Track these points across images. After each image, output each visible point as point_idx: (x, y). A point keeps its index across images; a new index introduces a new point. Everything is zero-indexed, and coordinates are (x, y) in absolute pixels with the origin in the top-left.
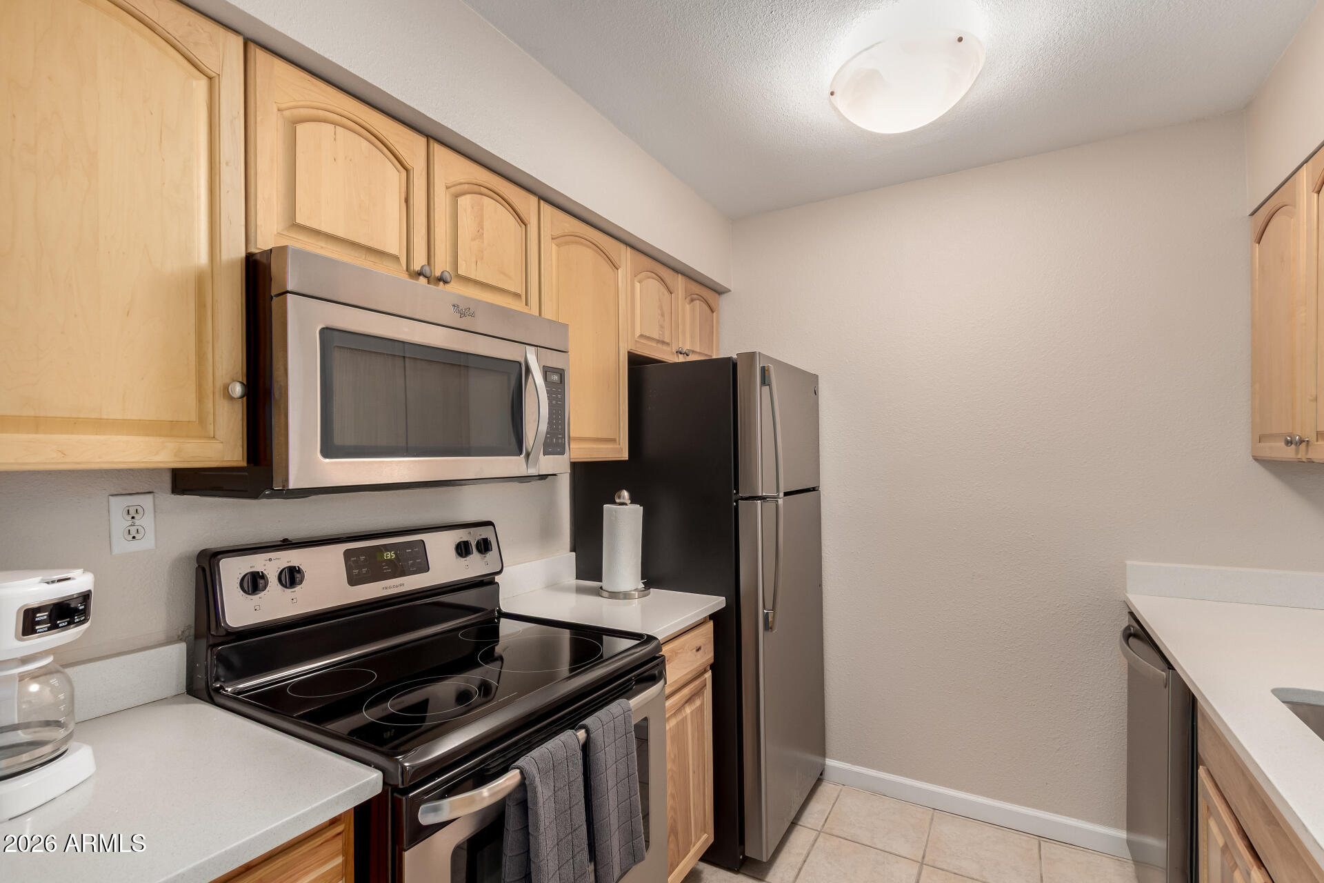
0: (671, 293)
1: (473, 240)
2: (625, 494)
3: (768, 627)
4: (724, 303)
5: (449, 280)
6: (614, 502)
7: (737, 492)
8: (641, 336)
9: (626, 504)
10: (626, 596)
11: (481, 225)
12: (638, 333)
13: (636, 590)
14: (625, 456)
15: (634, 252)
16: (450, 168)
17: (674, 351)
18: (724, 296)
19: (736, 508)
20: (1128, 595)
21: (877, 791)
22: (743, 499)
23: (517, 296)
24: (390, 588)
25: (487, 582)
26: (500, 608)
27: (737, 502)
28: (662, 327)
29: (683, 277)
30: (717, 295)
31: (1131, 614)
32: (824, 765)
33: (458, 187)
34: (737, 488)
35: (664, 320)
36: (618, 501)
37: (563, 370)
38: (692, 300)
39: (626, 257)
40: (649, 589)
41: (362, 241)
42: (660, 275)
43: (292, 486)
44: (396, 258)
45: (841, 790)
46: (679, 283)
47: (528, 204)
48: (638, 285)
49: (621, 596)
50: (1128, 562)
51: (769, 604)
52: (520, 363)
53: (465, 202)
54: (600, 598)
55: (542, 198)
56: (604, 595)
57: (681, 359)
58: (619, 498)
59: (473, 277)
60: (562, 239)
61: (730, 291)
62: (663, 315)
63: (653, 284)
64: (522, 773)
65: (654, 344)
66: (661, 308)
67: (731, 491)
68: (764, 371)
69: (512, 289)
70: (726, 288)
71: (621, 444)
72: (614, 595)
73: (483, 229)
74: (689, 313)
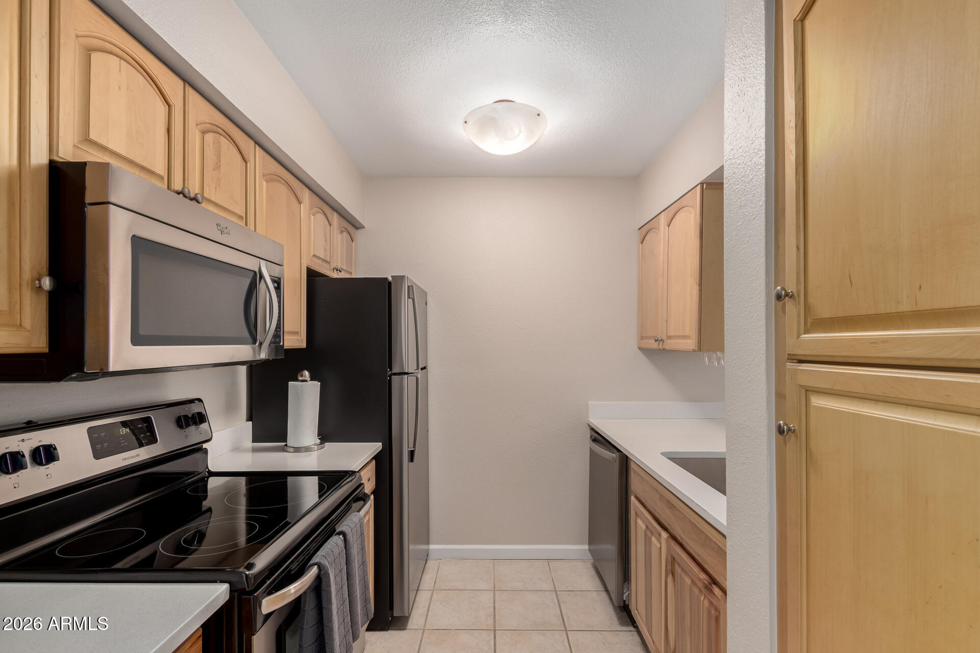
0: (330, 225)
1: (214, 170)
2: (306, 373)
3: (411, 459)
4: (359, 235)
5: (200, 200)
6: (297, 380)
7: (391, 370)
8: (314, 256)
9: (306, 381)
10: (307, 449)
11: (219, 158)
12: (312, 254)
13: (315, 444)
14: (304, 345)
15: (310, 192)
16: (199, 110)
17: (332, 268)
18: (360, 231)
19: (390, 381)
20: (590, 420)
21: (460, 558)
22: (395, 374)
23: (241, 217)
24: (128, 458)
25: (198, 449)
26: (209, 469)
27: (390, 376)
28: (325, 250)
29: (338, 215)
30: (355, 229)
31: (592, 429)
32: (428, 550)
33: (203, 125)
34: (390, 367)
35: (327, 245)
36: (300, 378)
37: (280, 279)
38: (342, 232)
39: (306, 195)
40: (325, 442)
41: (138, 160)
42: (324, 211)
43: (112, 368)
44: (162, 178)
45: (439, 563)
46: (335, 218)
47: (247, 145)
48: (312, 217)
49: (304, 449)
50: (589, 403)
51: (411, 445)
52: (255, 272)
53: (209, 137)
54: (285, 453)
55: (256, 143)
56: (288, 450)
57: (335, 275)
58: (302, 376)
59: (213, 199)
60: (270, 178)
61: (365, 228)
62: (326, 241)
63: (320, 217)
64: (319, 567)
65: (320, 262)
66: (325, 236)
67: (387, 370)
68: (410, 288)
69: (239, 213)
70: (362, 225)
71: (302, 336)
72: (297, 450)
73: (220, 162)
74: (339, 239)
